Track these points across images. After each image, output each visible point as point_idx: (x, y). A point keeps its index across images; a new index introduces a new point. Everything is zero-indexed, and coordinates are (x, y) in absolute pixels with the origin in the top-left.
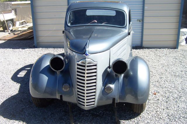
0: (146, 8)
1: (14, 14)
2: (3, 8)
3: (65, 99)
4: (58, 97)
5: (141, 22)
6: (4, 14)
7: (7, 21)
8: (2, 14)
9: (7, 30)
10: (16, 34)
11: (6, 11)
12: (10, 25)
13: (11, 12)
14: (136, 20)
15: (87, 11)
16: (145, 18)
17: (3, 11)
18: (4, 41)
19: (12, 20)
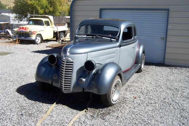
0: (169, 27)
1: (67, 26)
2: (58, 21)
3: (55, 84)
4: (50, 82)
5: (164, 40)
6: (58, 26)
7: (60, 32)
8: (56, 26)
9: (58, 39)
10: (64, 44)
11: (61, 23)
12: (62, 36)
13: (65, 25)
14: (160, 38)
15: (105, 27)
16: (168, 37)
17: (57, 24)
18: (51, 48)
19: (64, 32)
